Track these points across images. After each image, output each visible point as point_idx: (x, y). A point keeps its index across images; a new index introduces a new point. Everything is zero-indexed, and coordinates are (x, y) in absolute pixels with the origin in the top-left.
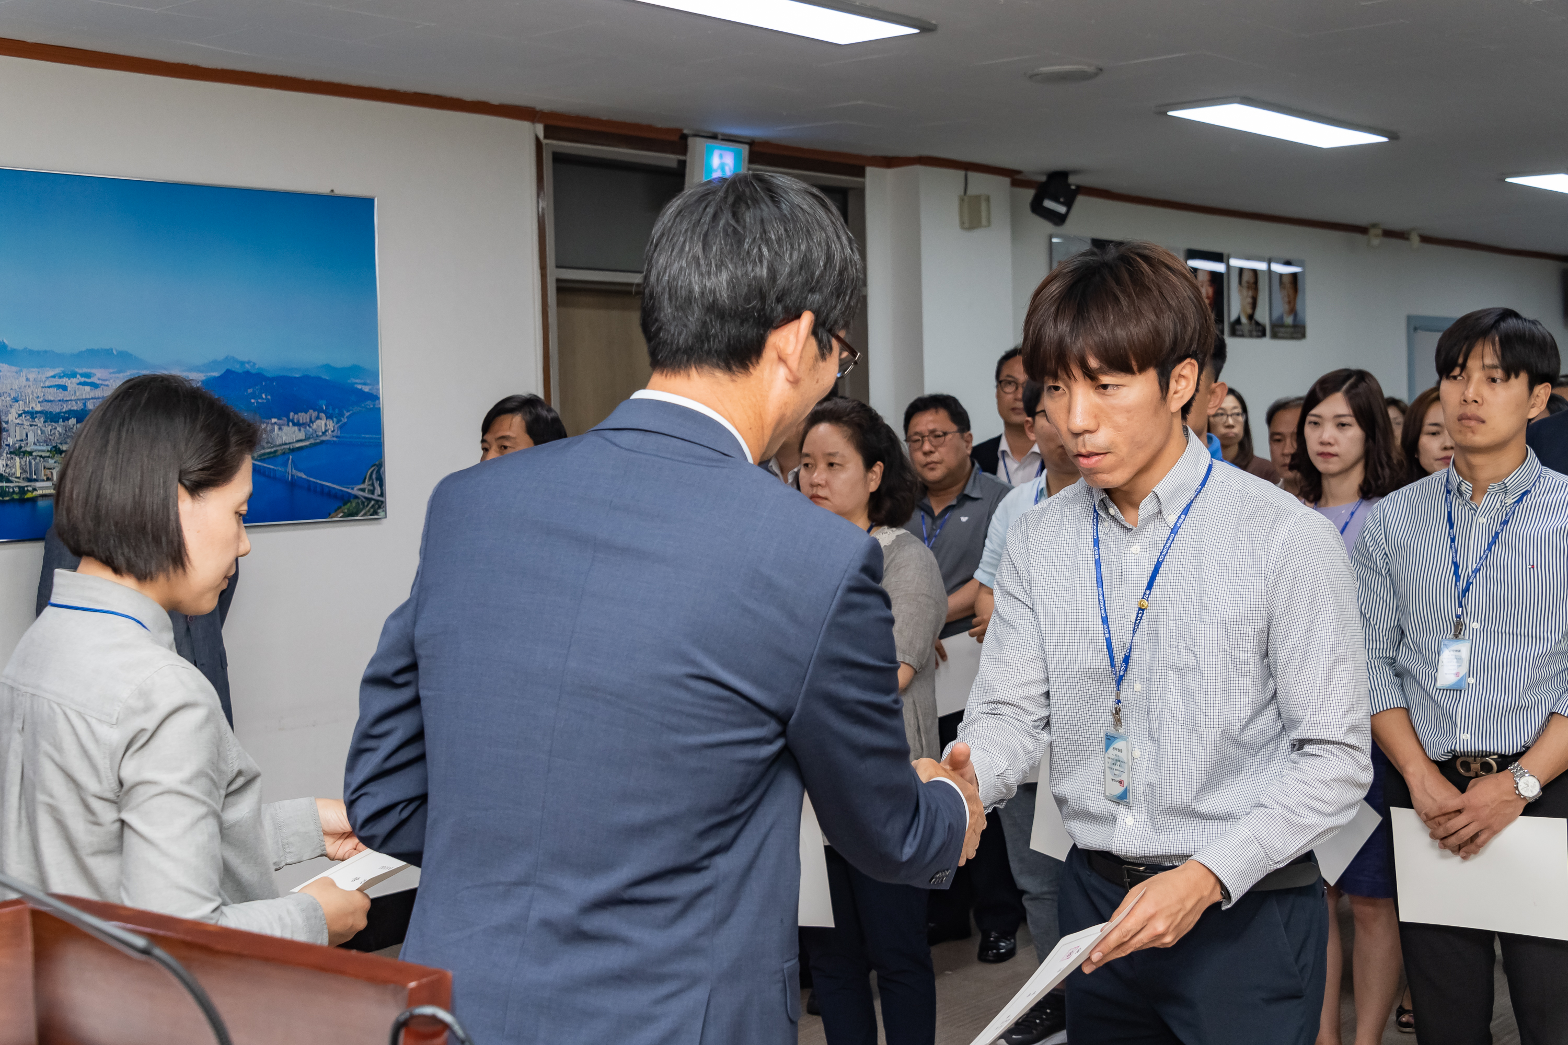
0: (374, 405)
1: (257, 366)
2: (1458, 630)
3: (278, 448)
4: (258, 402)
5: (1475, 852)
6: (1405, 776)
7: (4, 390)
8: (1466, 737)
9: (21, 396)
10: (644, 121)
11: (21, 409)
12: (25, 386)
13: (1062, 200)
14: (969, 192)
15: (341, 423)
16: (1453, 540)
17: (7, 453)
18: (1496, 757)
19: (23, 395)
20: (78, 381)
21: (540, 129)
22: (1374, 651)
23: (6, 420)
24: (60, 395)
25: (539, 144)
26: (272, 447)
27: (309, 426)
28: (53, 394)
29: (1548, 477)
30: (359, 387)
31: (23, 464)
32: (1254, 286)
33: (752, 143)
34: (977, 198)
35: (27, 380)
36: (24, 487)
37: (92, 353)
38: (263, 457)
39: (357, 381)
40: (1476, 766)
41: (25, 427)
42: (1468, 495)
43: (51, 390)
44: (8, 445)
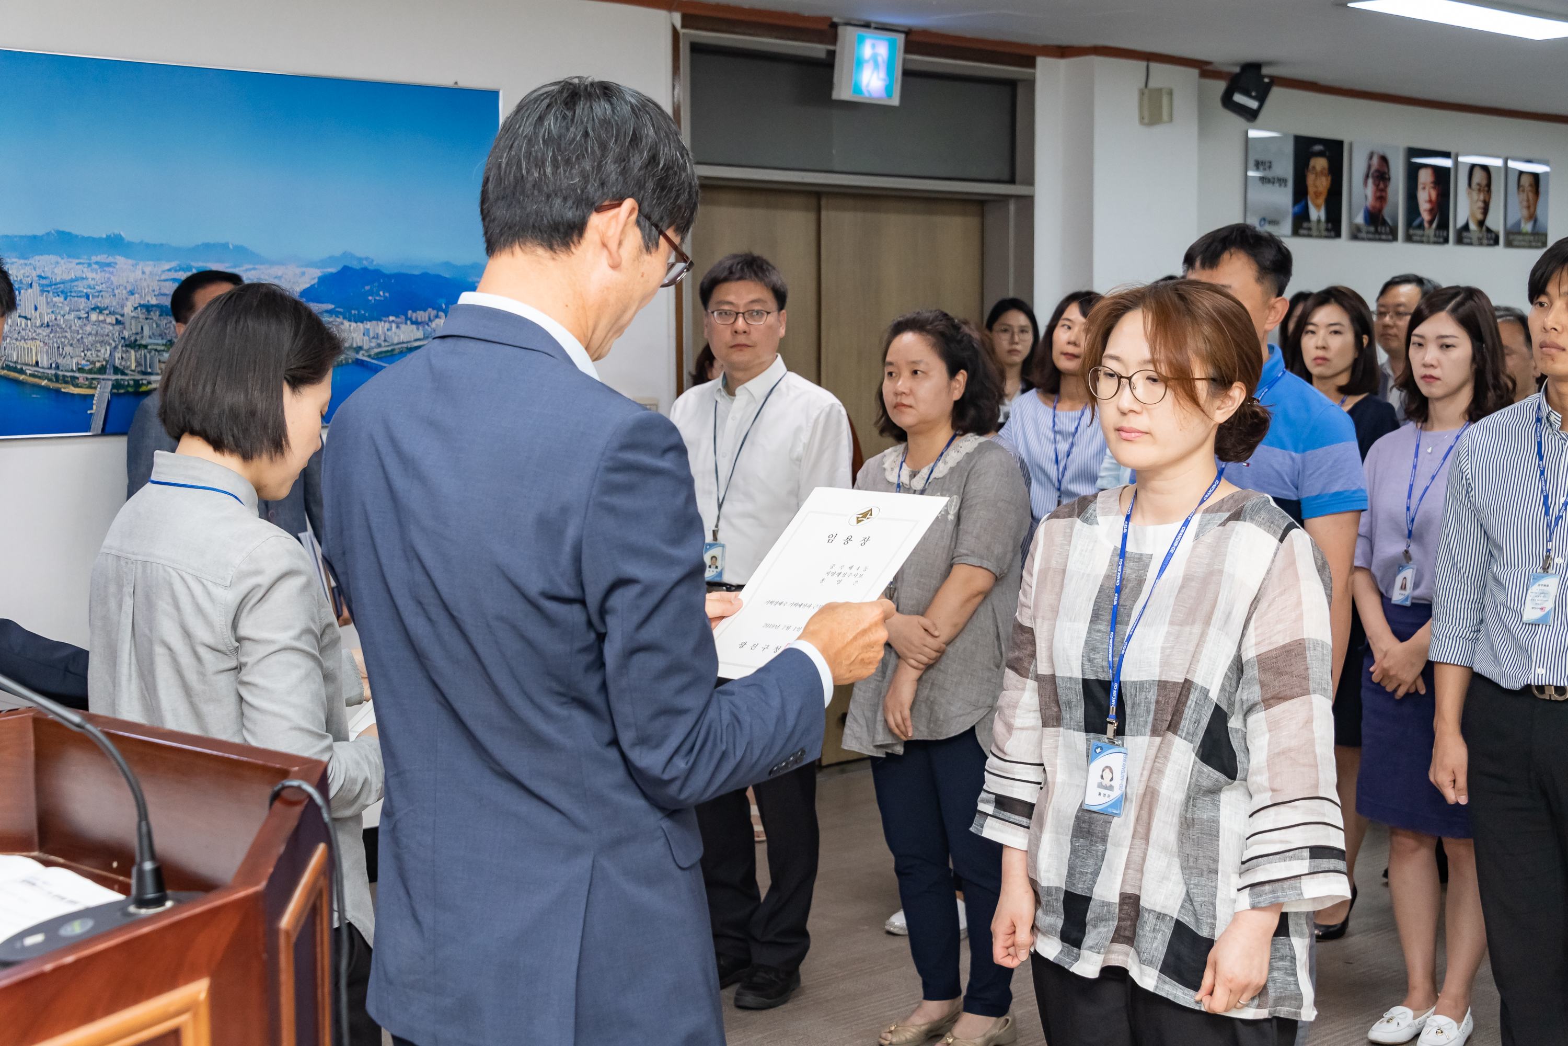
1: (375, 263)
2: (1547, 565)
3: (396, 347)
4: (375, 299)
7: (121, 282)
8: (1540, 671)
9: (137, 288)
11: (137, 301)
12: (141, 279)
13: (1254, 94)
14: (1151, 84)
16: (1542, 472)
17: (122, 346)
19: (139, 288)
21: (677, 18)
23: (122, 313)
25: (676, 34)
26: (389, 346)
27: (428, 324)
31: (138, 356)
32: (1486, 189)
33: (908, 32)
34: (1159, 91)
35: (143, 273)
36: (138, 381)
37: (207, 246)
38: (380, 356)
41: (141, 320)
42: (1557, 425)
43: (168, 284)
44: (124, 338)
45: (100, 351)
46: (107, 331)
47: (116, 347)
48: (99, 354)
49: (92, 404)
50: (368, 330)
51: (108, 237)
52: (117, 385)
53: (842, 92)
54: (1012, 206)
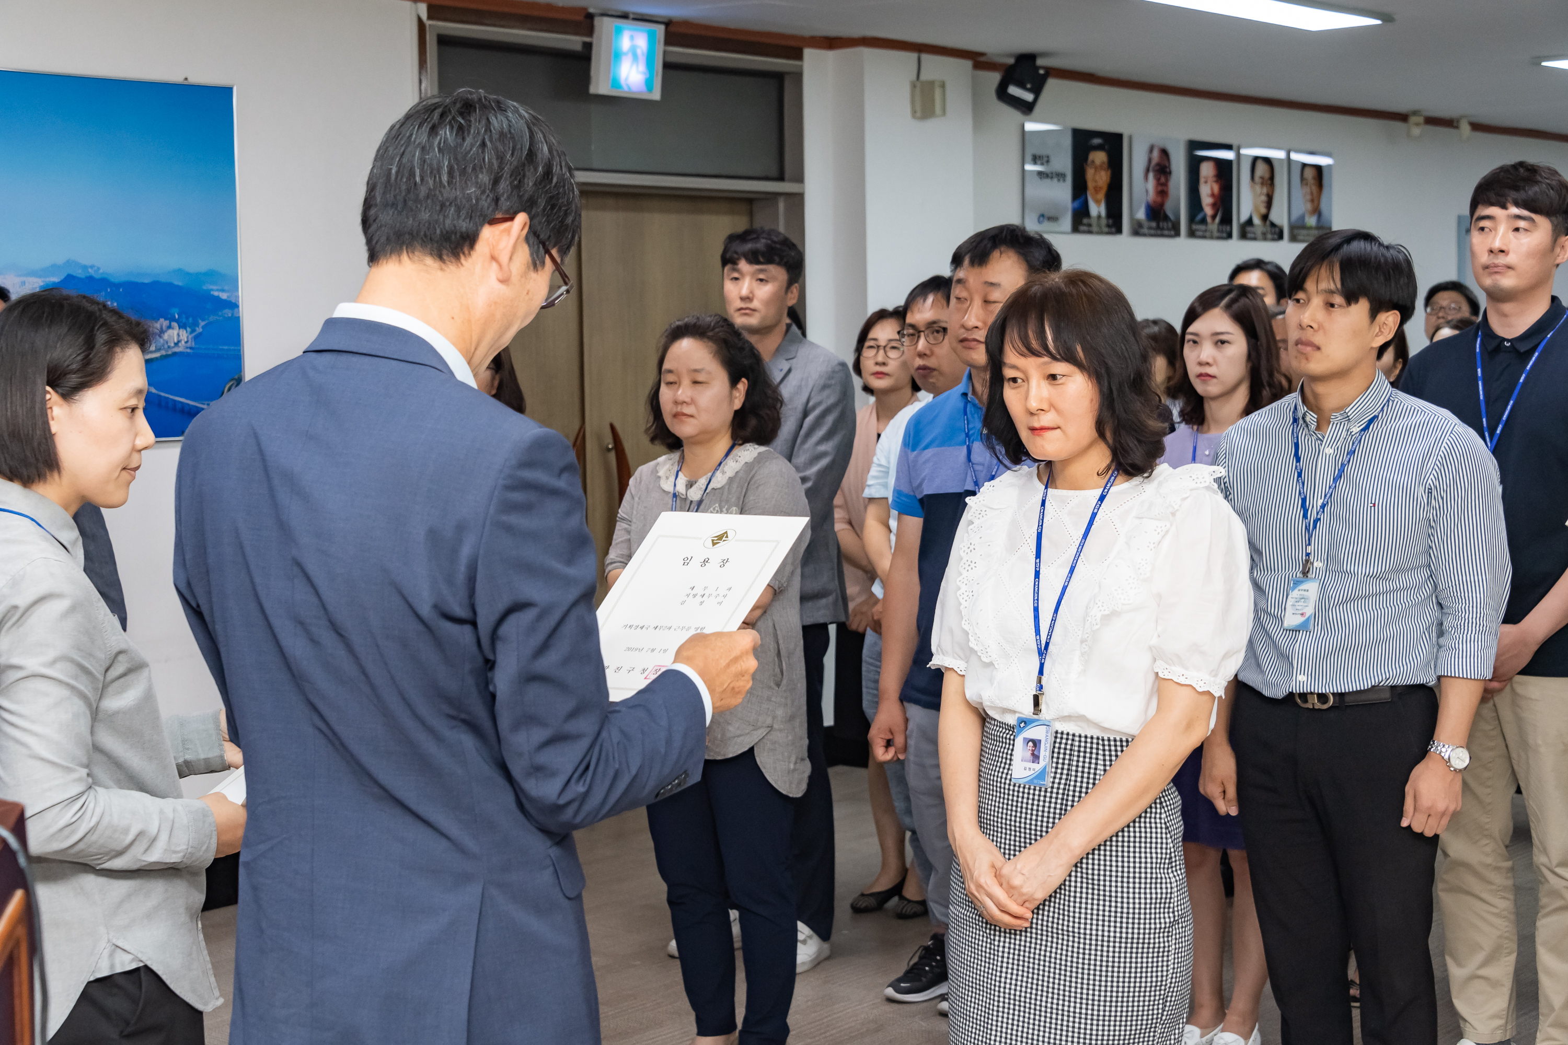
0: (233, 314)
1: (101, 271)
2: (1307, 569)
8: (1302, 678)
13: (1029, 86)
14: (923, 77)
15: (195, 334)
16: (1300, 474)
21: (423, 9)
25: (421, 25)
29: (1396, 400)
30: (216, 294)
32: (1269, 182)
34: (931, 84)
39: (215, 287)
42: (1312, 426)
53: (600, 86)
54: (781, 205)
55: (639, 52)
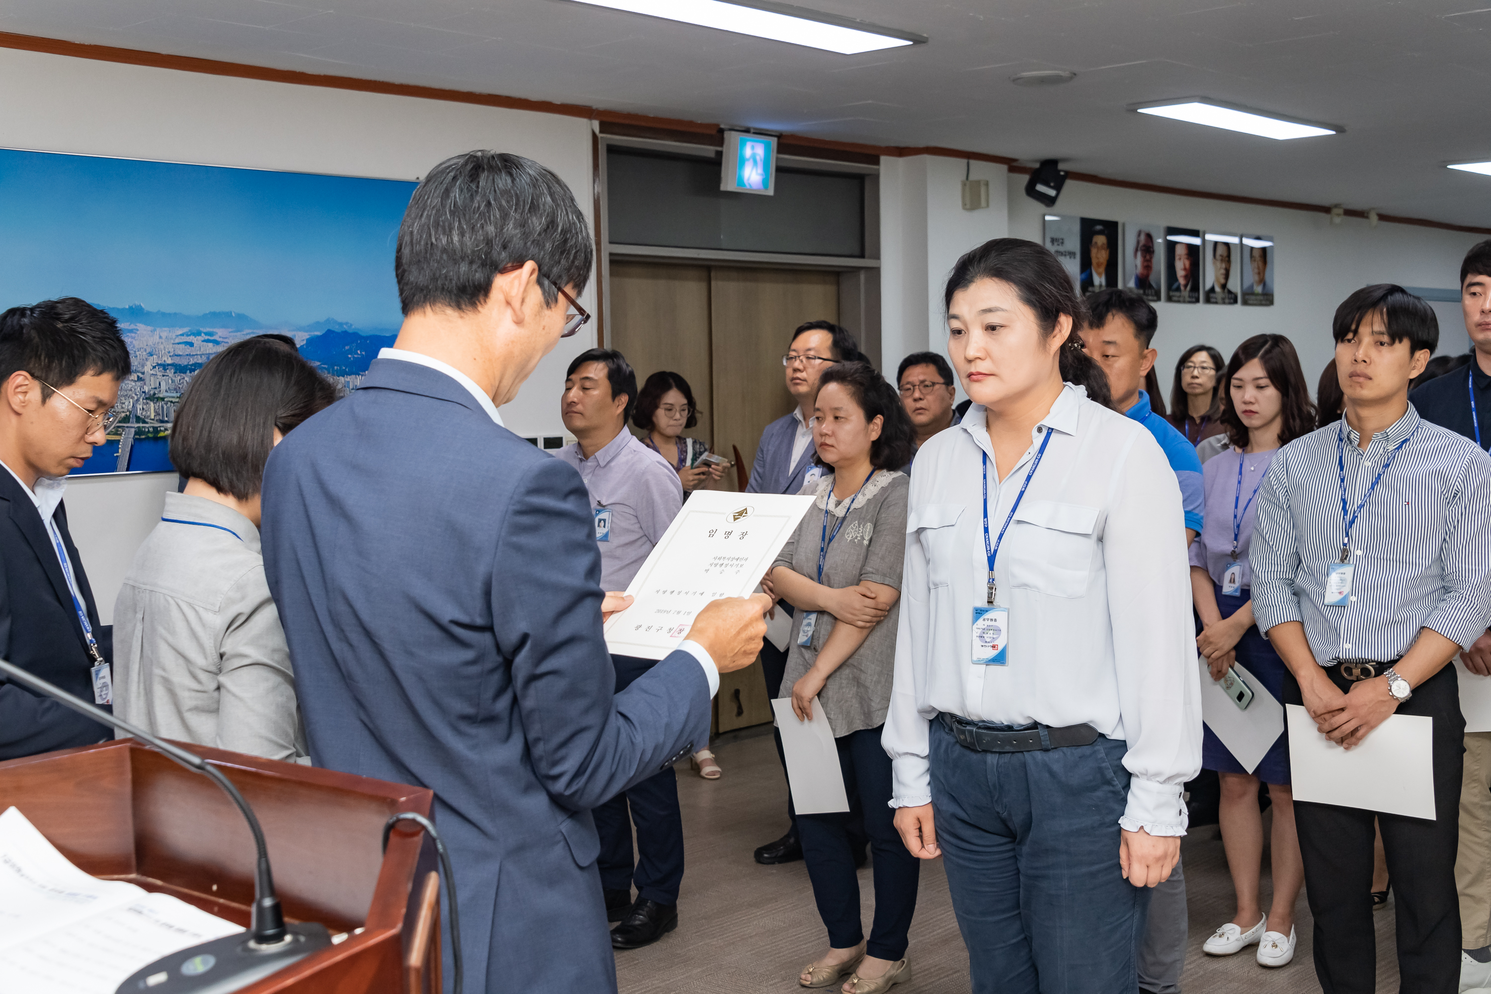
1: (353, 327)
2: (1345, 556)
4: (354, 357)
5: (1356, 744)
6: (1297, 678)
7: (141, 346)
8: (1348, 646)
9: (155, 351)
10: (687, 117)
11: (155, 362)
12: (158, 343)
13: (1052, 184)
14: (971, 177)
16: (1342, 480)
17: (143, 399)
18: (1375, 663)
19: (157, 350)
20: (203, 339)
21: (596, 125)
22: (1275, 573)
23: (143, 371)
24: (188, 350)
25: (595, 138)
28: (181, 350)
29: (1425, 427)
31: (157, 408)
32: (1227, 259)
33: (780, 136)
34: (978, 182)
35: (160, 337)
36: (157, 428)
37: (214, 315)
40: (1357, 672)
41: (158, 377)
42: (1356, 442)
43: (180, 346)
44: (144, 392)
45: (124, 403)
46: (130, 386)
47: (138, 400)
48: (124, 406)
49: (119, 448)
50: (349, 382)
51: (131, 308)
52: (139, 432)
53: (728, 185)
54: (862, 277)
55: (758, 158)
